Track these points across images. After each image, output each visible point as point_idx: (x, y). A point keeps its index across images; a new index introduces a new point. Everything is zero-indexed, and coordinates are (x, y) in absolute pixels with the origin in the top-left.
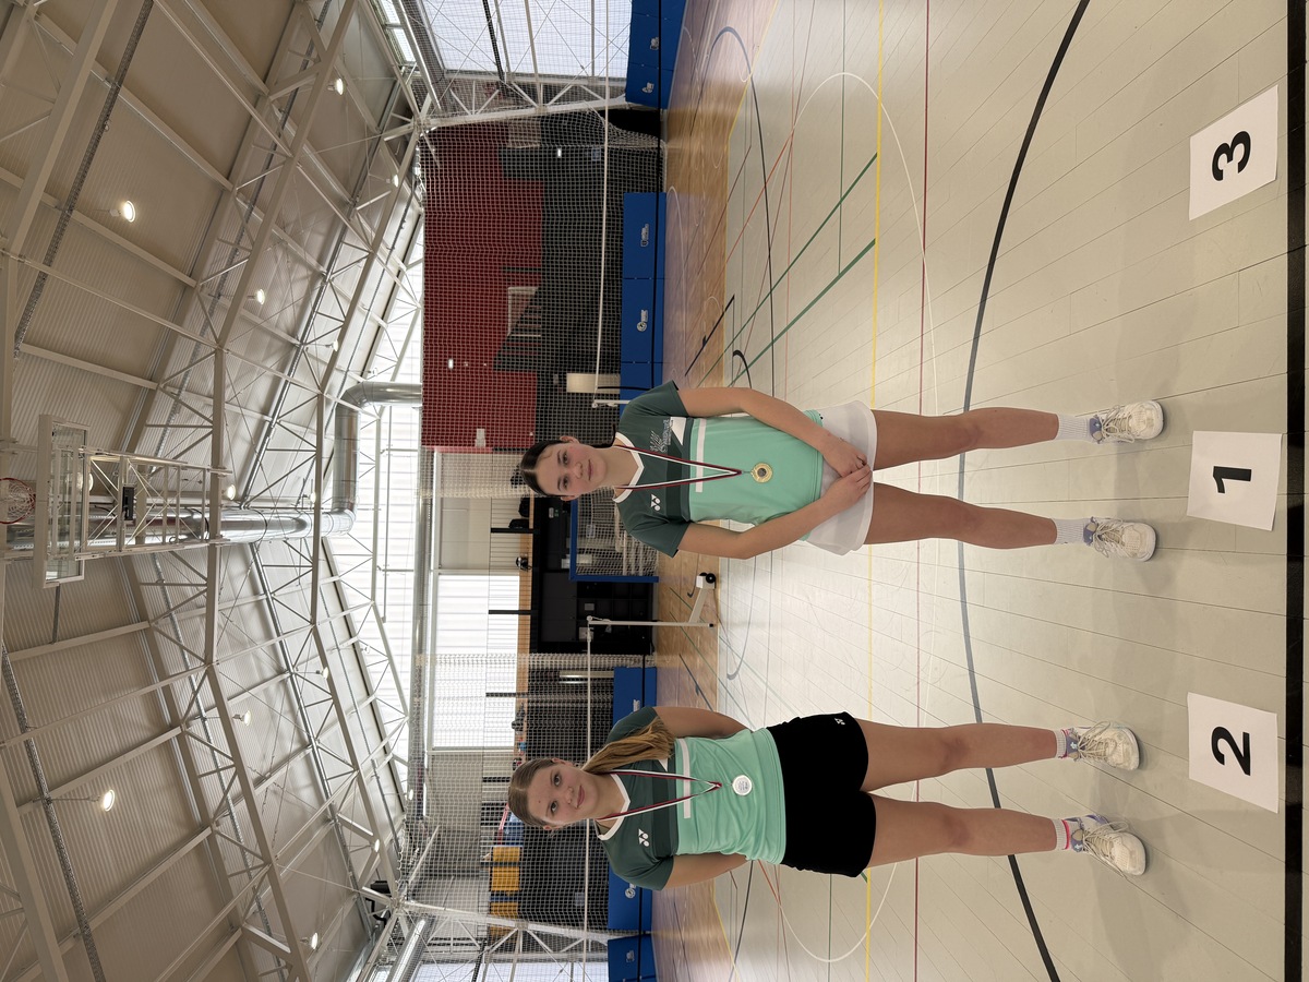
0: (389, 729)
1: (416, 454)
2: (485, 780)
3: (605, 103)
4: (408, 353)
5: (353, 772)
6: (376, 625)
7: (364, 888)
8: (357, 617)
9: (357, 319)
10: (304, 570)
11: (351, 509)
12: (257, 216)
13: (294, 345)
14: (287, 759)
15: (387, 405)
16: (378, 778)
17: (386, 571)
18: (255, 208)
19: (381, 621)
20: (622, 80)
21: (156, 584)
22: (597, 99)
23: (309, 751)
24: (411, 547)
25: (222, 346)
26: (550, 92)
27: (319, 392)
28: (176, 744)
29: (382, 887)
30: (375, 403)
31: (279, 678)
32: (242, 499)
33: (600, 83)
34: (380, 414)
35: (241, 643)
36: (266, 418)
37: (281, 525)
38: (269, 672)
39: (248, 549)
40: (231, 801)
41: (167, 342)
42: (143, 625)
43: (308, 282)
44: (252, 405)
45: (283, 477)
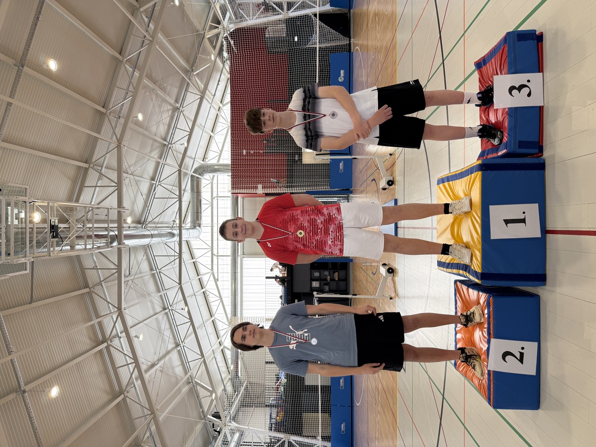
0: (221, 333)
1: (230, 198)
2: (267, 363)
3: (318, 9)
4: (224, 149)
5: (201, 358)
6: (214, 283)
7: (208, 416)
8: (205, 278)
9: (197, 131)
10: (176, 257)
11: (200, 227)
12: (137, 74)
13: (165, 145)
14: (168, 353)
15: (216, 174)
16: (216, 359)
17: (218, 256)
19: (216, 280)
21: (93, 269)
22: (315, 7)
23: (179, 348)
24: (229, 244)
25: (120, 143)
26: (290, 5)
27: (179, 168)
28: (105, 351)
29: (217, 416)
30: (210, 174)
31: (163, 312)
32: (140, 222)
34: (213, 179)
35: (144, 295)
36: (153, 182)
37: (160, 235)
38: (158, 309)
39: (147, 248)
40: (134, 380)
41: (93, 143)
42: (87, 290)
43: (170, 112)
44: (146, 176)
45: (163, 212)
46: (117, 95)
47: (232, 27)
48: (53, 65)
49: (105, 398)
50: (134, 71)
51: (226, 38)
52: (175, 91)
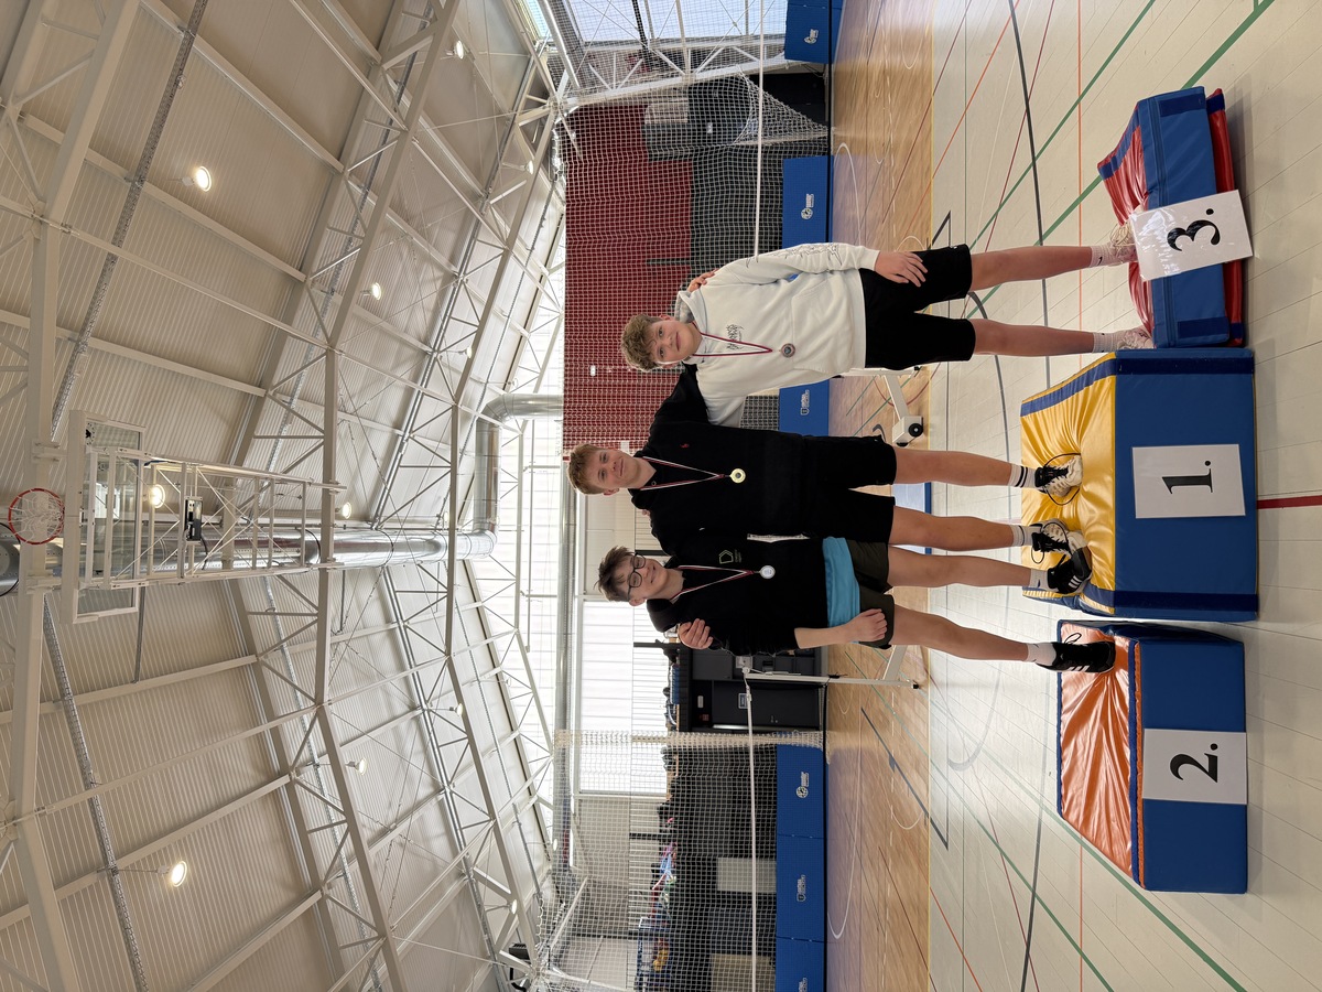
0: (533, 768)
1: (558, 471)
2: (633, 836)
3: (760, 65)
4: (550, 365)
5: (489, 821)
6: (519, 655)
7: (502, 952)
8: (501, 645)
9: (494, 325)
10: (441, 596)
11: (492, 531)
12: (371, 201)
13: (426, 353)
14: (417, 805)
15: (529, 418)
16: (520, 825)
17: (529, 596)
18: (370, 192)
19: (525, 650)
20: (780, 36)
21: (266, 613)
22: (751, 60)
23: (442, 796)
24: (555, 571)
25: (333, 346)
26: (698, 57)
27: (454, 403)
28: (284, 793)
29: (520, 952)
30: (518, 417)
31: (410, 715)
32: (366, 517)
33: (755, 43)
34: (523, 429)
35: (369, 676)
36: (398, 432)
37: (409, 546)
38: (400, 708)
39: (380, 574)
40: (345, 861)
41: (274, 344)
42: (251, 659)
43: (439, 283)
44: (383, 418)
45: (417, 496)
46: (330, 243)
47: (574, 104)
48: (203, 179)
49: (282, 897)
51: (560, 127)
52: (449, 238)
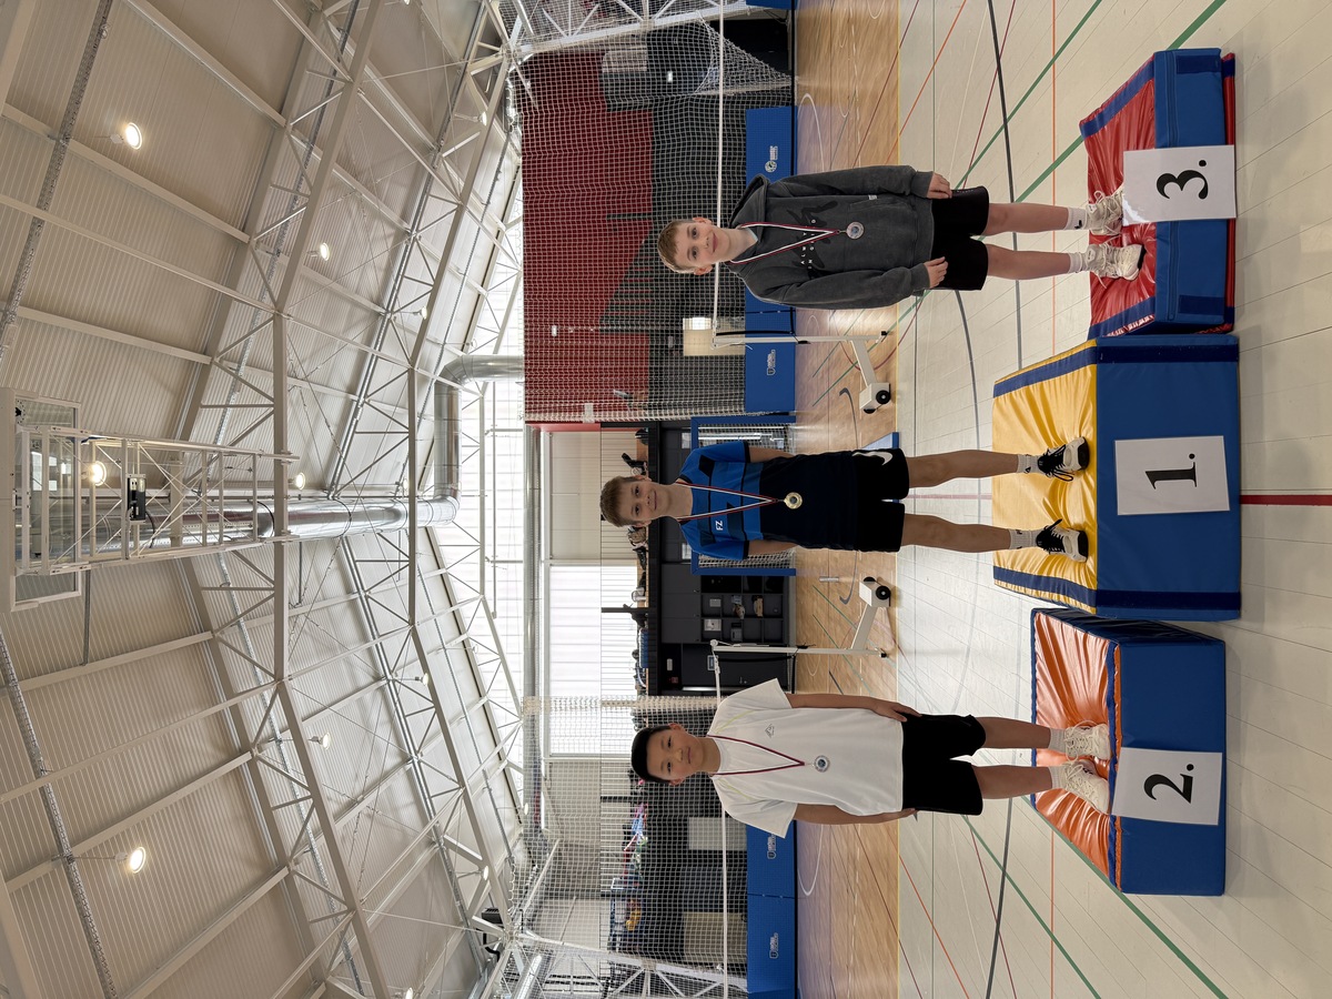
0: (503, 733)
1: (521, 434)
2: (604, 799)
3: (721, 11)
4: (510, 324)
5: (459, 788)
6: (485, 621)
7: (474, 918)
8: (466, 612)
9: (449, 283)
10: (403, 564)
11: (455, 496)
12: (316, 156)
13: (379, 314)
14: (385, 776)
15: (490, 380)
16: (490, 790)
17: (494, 562)
18: (315, 147)
19: (491, 616)
21: (220, 588)
22: (711, 6)
23: (410, 766)
24: (520, 536)
25: (280, 311)
26: (657, 3)
27: (410, 366)
28: (246, 770)
29: (493, 917)
30: (477, 380)
31: (375, 686)
32: (323, 486)
34: (483, 391)
35: (331, 648)
36: (352, 397)
37: (367, 515)
38: (364, 679)
39: (339, 544)
40: (311, 836)
41: (219, 310)
42: (206, 636)
43: (390, 241)
44: (336, 383)
45: (375, 463)
46: (273, 201)
47: (528, 52)
48: (133, 136)
49: (247, 874)
50: (311, 149)
51: (514, 76)
52: (400, 194)
